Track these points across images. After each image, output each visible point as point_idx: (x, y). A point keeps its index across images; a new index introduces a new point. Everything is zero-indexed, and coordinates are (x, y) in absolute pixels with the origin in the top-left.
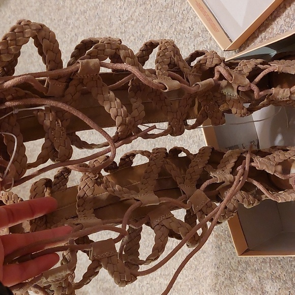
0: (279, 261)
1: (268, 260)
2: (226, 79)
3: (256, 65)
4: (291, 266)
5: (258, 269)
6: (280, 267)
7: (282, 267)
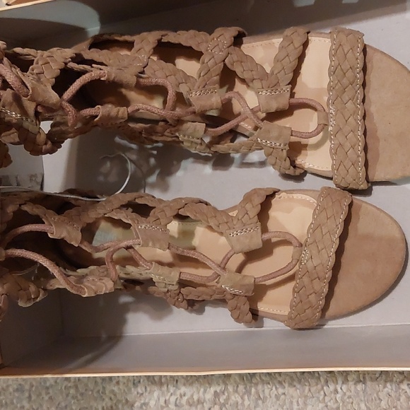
0: (47, 388)
1: (27, 387)
2: (12, 88)
3: (66, 64)
4: (67, 395)
5: (6, 403)
6: (46, 398)
7: (51, 398)
